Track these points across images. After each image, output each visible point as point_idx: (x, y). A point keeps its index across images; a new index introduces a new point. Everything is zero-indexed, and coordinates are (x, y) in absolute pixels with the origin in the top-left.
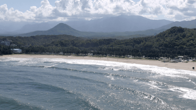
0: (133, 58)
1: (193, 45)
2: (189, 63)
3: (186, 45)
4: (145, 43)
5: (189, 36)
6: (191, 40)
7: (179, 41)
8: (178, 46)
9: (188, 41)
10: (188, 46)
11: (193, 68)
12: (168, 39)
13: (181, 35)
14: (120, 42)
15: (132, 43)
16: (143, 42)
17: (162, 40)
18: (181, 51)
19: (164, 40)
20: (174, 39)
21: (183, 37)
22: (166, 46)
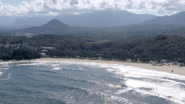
0: (132, 61)
1: (173, 51)
2: (170, 66)
3: (168, 51)
4: (138, 48)
5: (170, 43)
6: (171, 47)
7: (162, 47)
8: (162, 51)
9: (169, 48)
10: (169, 51)
11: (172, 71)
12: (155, 45)
13: (164, 43)
14: (118, 46)
15: (127, 47)
16: (135, 46)
17: (150, 45)
18: (164, 56)
19: (152, 46)
20: (159, 45)
21: (166, 44)
22: (153, 51)
